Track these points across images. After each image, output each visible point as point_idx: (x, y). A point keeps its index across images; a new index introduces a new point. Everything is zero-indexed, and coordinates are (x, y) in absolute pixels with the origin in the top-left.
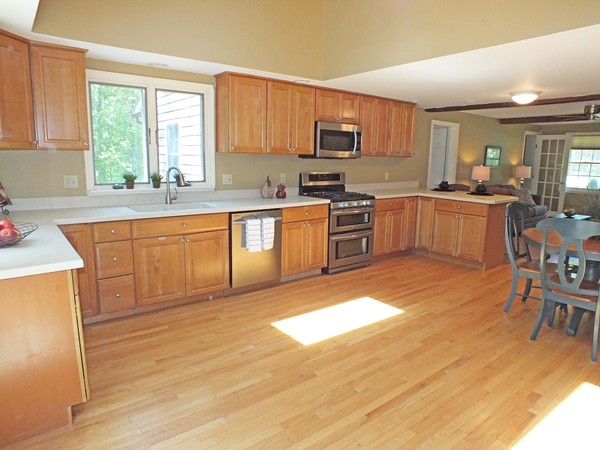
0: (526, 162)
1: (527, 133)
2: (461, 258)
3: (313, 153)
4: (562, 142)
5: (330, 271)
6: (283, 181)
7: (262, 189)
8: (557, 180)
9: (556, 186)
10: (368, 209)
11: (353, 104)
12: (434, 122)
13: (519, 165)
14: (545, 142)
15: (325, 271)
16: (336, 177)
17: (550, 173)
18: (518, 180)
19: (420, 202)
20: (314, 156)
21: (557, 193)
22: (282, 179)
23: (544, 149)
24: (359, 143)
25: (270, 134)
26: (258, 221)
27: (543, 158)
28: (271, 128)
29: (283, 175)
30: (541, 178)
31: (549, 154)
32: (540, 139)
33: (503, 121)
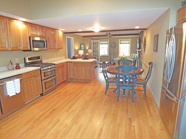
0: (90, 48)
1: (89, 40)
2: (84, 79)
3: (30, 49)
4: (98, 42)
5: (44, 94)
6: (17, 62)
7: (8, 66)
8: (98, 53)
9: (98, 54)
10: (54, 69)
11: (43, 30)
12: (67, 37)
13: (88, 49)
14: (93, 42)
15: (42, 95)
16: (39, 58)
17: (96, 51)
18: (89, 53)
19: (68, 63)
20: (30, 50)
21: (98, 56)
22: (17, 60)
23: (93, 44)
24: (47, 45)
25: (10, 42)
26: (12, 82)
27: (94, 47)
28: (10, 39)
29: (17, 59)
30: (94, 52)
31: (95, 46)
32: (92, 41)
33: (84, 37)
